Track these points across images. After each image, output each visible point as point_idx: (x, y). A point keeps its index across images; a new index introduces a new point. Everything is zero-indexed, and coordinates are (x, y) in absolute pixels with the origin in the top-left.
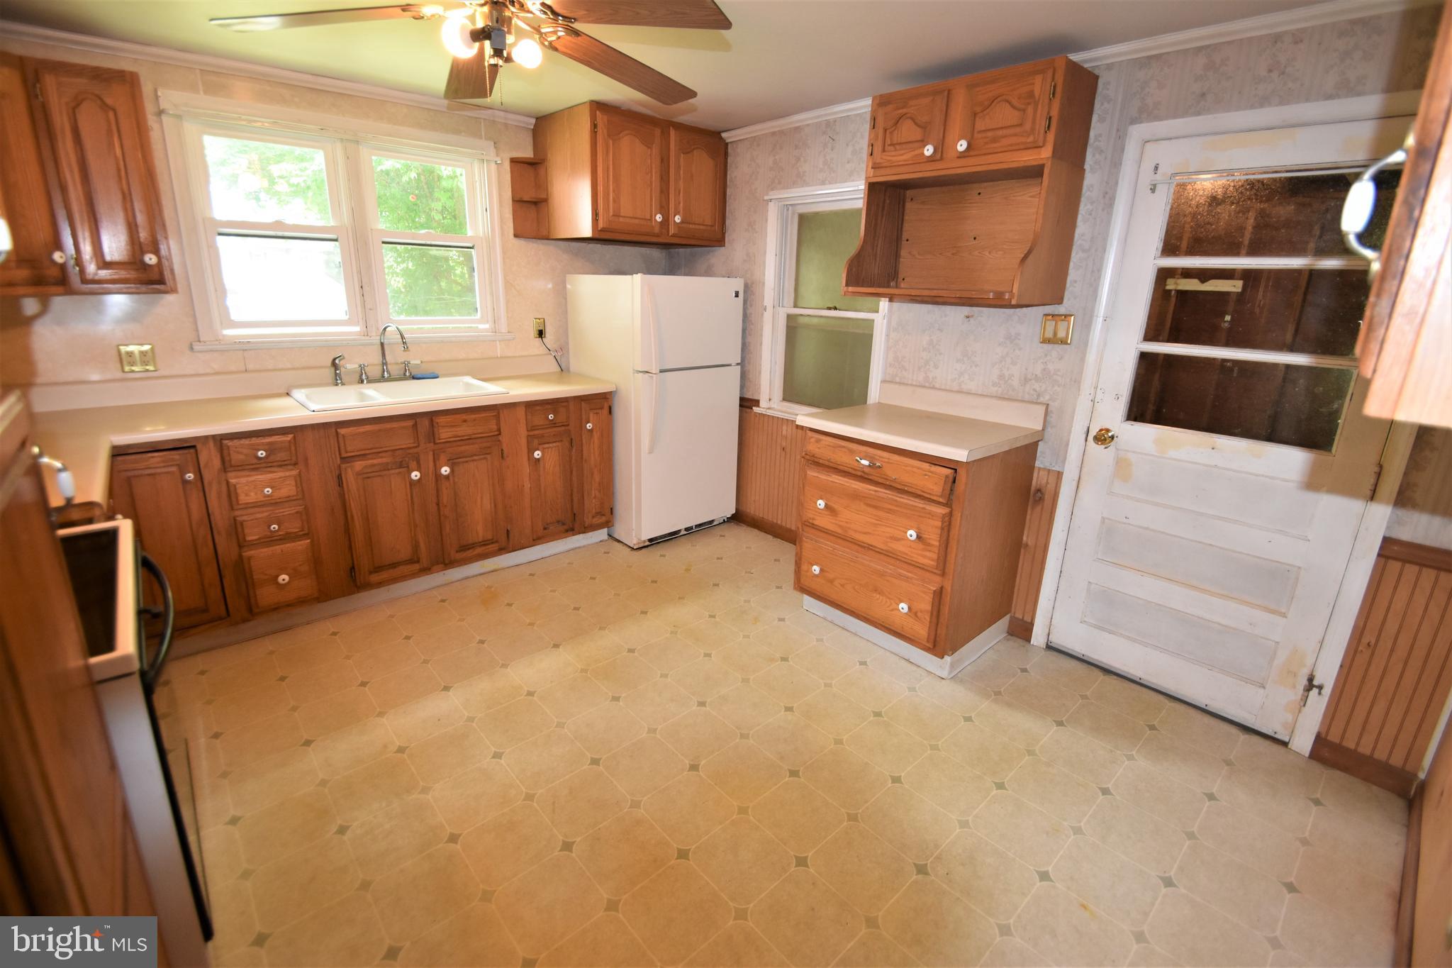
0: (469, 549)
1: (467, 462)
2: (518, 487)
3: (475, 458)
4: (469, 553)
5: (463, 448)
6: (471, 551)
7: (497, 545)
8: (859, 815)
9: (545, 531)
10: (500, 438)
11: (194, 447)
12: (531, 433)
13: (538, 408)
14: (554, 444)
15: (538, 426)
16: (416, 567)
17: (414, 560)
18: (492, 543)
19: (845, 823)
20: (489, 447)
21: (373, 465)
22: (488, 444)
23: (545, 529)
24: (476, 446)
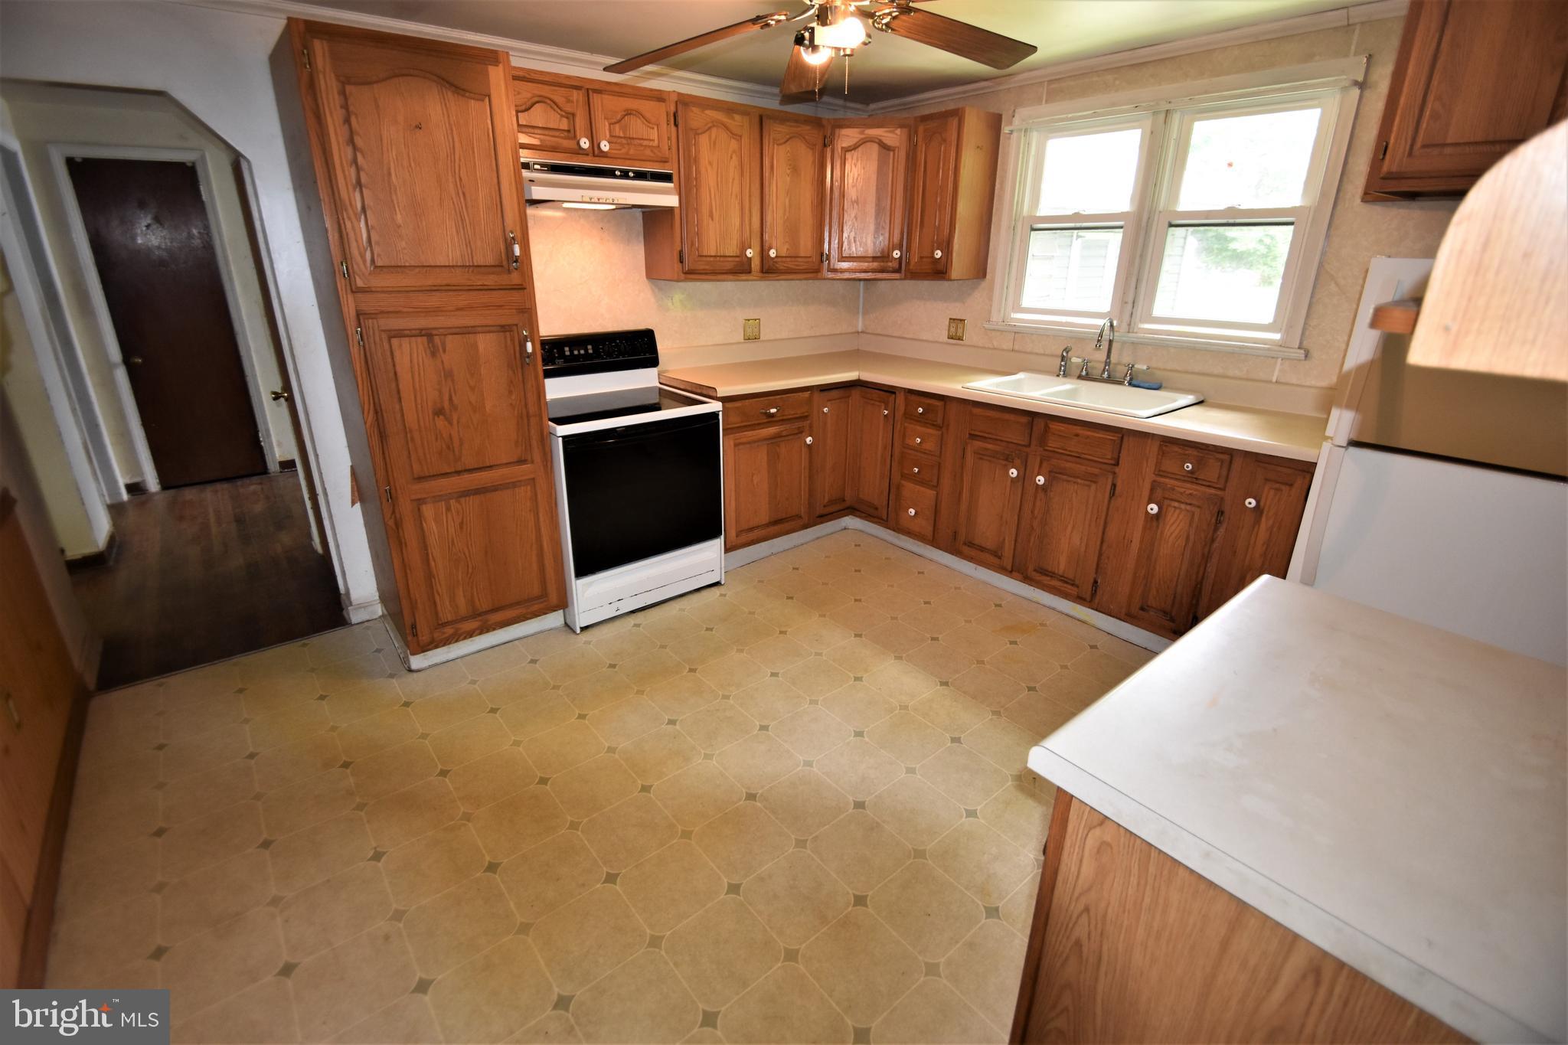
0: (1047, 575)
1: (1069, 481)
2: (1124, 538)
3: (1079, 481)
4: (1046, 580)
5: (1068, 465)
6: (1049, 578)
7: (1076, 589)
8: (657, 950)
9: (1141, 612)
10: (1117, 470)
11: (894, 393)
12: (1159, 479)
13: (1176, 449)
14: (1188, 507)
15: (1168, 473)
16: (996, 561)
17: (996, 554)
18: (1073, 585)
19: (648, 931)
20: (1096, 475)
21: (986, 449)
22: (1096, 471)
23: (1142, 609)
24: (1083, 468)
